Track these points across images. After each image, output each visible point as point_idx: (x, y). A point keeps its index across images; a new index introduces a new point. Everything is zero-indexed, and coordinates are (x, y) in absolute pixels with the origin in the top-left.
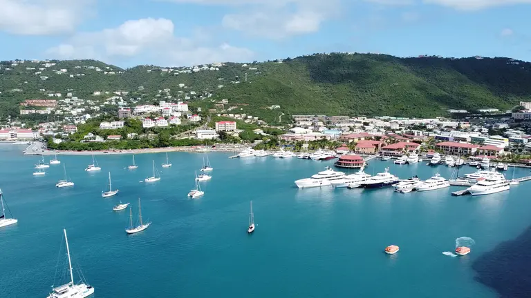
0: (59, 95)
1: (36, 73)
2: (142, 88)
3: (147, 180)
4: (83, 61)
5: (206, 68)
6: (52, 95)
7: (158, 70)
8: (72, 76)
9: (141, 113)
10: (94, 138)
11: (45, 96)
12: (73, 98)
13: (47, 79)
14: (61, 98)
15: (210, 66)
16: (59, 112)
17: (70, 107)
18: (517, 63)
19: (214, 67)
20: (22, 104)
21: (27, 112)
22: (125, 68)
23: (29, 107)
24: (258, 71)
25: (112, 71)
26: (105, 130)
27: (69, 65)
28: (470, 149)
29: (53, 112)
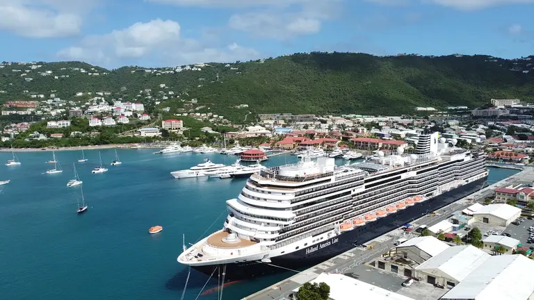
0: (42, 96)
1: (22, 75)
2: (124, 89)
3: (48, 172)
4: (69, 63)
5: (188, 68)
6: (35, 96)
7: (142, 71)
8: (56, 77)
9: (92, 113)
10: (38, 137)
11: (28, 97)
12: (56, 99)
13: (31, 81)
14: (43, 99)
15: (192, 66)
16: (39, 113)
17: (51, 108)
18: (496, 61)
19: (196, 67)
20: (4, 105)
21: (8, 113)
22: (110, 69)
23: (11, 108)
24: (238, 71)
25: (96, 73)
26: (51, 129)
27: (55, 67)
28: (378, 144)
29: (33, 113)
